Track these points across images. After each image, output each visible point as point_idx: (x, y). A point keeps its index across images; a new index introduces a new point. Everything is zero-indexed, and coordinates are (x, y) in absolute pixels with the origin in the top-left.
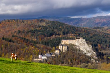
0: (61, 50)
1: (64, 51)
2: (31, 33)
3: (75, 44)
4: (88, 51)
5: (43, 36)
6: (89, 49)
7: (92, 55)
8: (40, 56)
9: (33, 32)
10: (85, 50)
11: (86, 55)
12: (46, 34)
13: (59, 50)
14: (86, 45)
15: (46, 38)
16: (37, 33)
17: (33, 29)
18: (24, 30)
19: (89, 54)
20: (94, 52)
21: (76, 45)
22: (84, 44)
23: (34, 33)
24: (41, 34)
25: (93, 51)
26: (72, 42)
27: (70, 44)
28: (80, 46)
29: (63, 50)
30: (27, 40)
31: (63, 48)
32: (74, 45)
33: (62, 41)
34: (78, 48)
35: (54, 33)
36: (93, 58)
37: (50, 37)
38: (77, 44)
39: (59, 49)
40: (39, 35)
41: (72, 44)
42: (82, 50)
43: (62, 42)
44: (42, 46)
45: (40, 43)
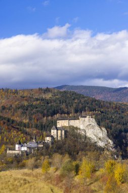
0: (55, 137)
1: (59, 138)
2: (22, 110)
3: (79, 127)
4: (100, 139)
5: (40, 115)
6: (101, 135)
7: (106, 145)
8: (17, 146)
9: (25, 109)
10: (94, 136)
11: (96, 146)
12: (45, 112)
13: (52, 136)
14: (97, 128)
15: (45, 118)
16: (32, 110)
17: (26, 103)
18: (11, 106)
19: (101, 144)
20: (110, 141)
21: (79, 129)
22: (93, 127)
23: (27, 110)
24: (38, 111)
25: (108, 139)
26: (75, 123)
27: (70, 127)
28: (87, 131)
29: (59, 136)
30: (13, 121)
31: (57, 133)
32: (77, 128)
33: (58, 121)
34: (83, 133)
35: (60, 111)
36: (108, 150)
37: (52, 116)
38: (82, 127)
39: (52, 134)
40: (34, 112)
41: (73, 127)
42: (91, 136)
43: (58, 124)
44: (35, 132)
45: (33, 126)
